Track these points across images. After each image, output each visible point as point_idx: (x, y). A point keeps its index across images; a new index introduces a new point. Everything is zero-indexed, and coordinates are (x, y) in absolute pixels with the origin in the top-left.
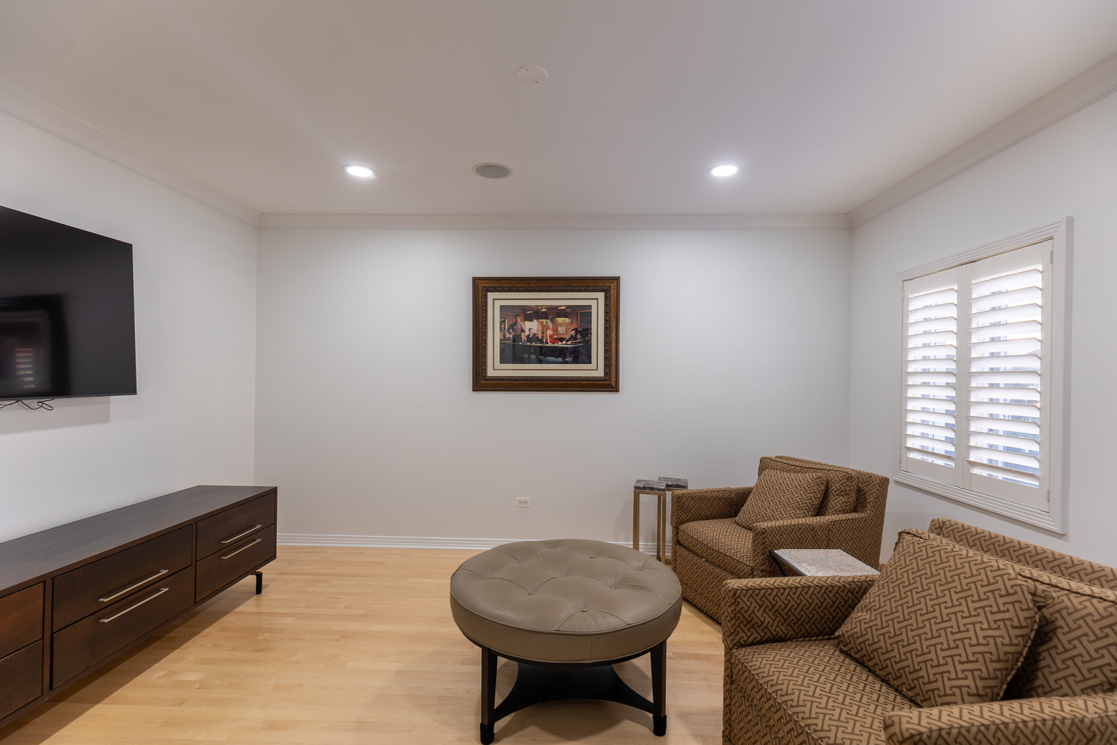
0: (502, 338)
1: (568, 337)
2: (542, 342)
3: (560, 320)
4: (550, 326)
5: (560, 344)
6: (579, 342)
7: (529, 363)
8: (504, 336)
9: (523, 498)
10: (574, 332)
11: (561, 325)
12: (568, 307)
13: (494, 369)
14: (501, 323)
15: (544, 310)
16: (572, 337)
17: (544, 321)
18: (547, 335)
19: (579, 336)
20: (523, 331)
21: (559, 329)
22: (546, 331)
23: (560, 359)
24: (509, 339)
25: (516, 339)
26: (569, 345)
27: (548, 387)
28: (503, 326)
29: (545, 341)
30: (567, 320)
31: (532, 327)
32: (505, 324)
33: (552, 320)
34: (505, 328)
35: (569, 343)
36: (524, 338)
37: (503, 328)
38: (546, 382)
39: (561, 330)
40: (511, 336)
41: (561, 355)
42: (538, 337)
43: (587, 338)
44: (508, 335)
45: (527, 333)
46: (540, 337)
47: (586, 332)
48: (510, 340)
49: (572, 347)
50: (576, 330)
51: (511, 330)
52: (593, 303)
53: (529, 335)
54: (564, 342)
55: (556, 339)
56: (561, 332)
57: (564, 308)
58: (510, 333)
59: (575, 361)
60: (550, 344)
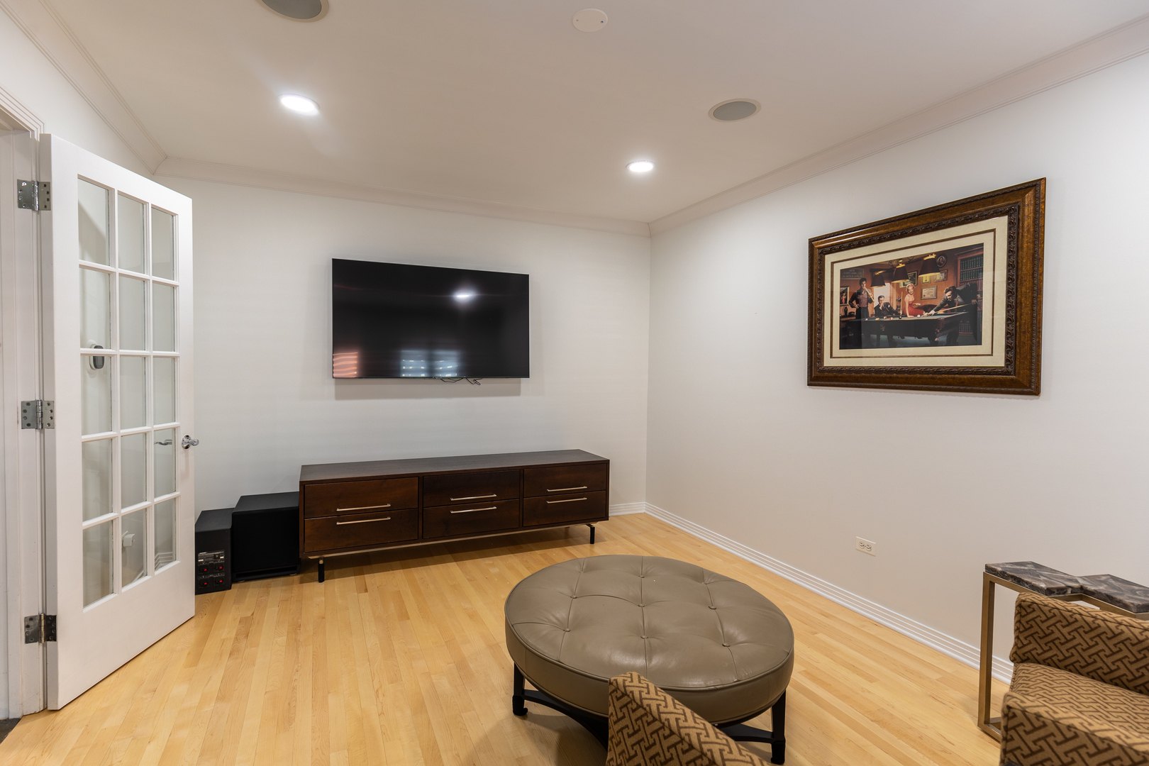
0: (843, 314)
1: (938, 303)
2: (897, 314)
3: (926, 277)
4: (910, 288)
5: (925, 316)
6: (959, 310)
7: (878, 346)
8: (846, 310)
9: (867, 541)
10: (949, 293)
11: (927, 285)
12: (939, 254)
13: (832, 358)
14: (842, 294)
15: (901, 266)
16: (946, 301)
17: (901, 282)
18: (904, 303)
19: (959, 299)
20: (870, 301)
21: (925, 291)
22: (904, 297)
23: (925, 339)
24: (851, 314)
25: (861, 312)
26: (941, 315)
27: (904, 383)
28: (844, 297)
29: (901, 313)
30: (938, 276)
31: (882, 294)
32: (846, 295)
33: (914, 280)
34: (846, 299)
35: (941, 312)
36: (871, 311)
37: (844, 301)
38: (900, 376)
39: (928, 293)
40: (854, 310)
41: (926, 333)
42: (891, 308)
43: (974, 301)
44: (850, 310)
45: (876, 303)
46: (895, 308)
47: (970, 293)
48: (853, 316)
49: (946, 318)
50: (954, 290)
51: (854, 302)
52: (986, 240)
53: (879, 306)
54: (933, 312)
55: (919, 308)
56: (927, 296)
57: (933, 256)
58: (853, 307)
59: (951, 342)
60: (910, 317)
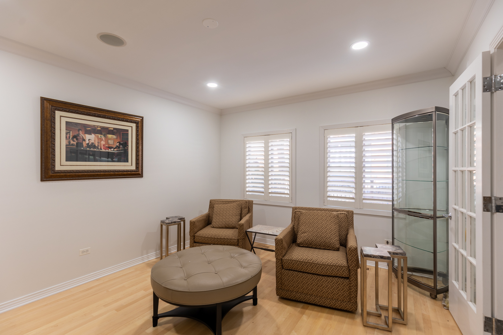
0: (68, 144)
1: (115, 146)
2: (98, 148)
3: (110, 136)
4: (103, 139)
5: (110, 150)
6: (121, 150)
7: (89, 161)
8: (69, 142)
9: (85, 249)
10: (118, 144)
11: (110, 139)
12: (114, 129)
13: (61, 165)
14: (67, 134)
15: (99, 129)
16: (117, 146)
17: (99, 135)
18: (101, 144)
19: (121, 146)
20: (84, 140)
21: (109, 141)
22: (101, 142)
23: (110, 159)
24: (73, 145)
25: (79, 145)
26: (115, 151)
27: (103, 176)
28: (68, 136)
29: (100, 148)
30: (114, 137)
31: (90, 138)
32: (70, 135)
33: (105, 136)
34: (69, 137)
35: (115, 150)
36: (84, 144)
37: (68, 137)
38: (101, 173)
39: (111, 142)
40: (75, 143)
41: (110, 157)
42: (95, 145)
43: (126, 148)
44: (72, 142)
45: (87, 142)
46: (97, 145)
48: (74, 145)
49: (117, 153)
50: (119, 143)
51: (75, 139)
52: (130, 129)
53: (89, 143)
54: (112, 149)
55: (107, 147)
56: (110, 143)
57: (112, 129)
58: (74, 141)
59: (119, 161)
60: (103, 150)
